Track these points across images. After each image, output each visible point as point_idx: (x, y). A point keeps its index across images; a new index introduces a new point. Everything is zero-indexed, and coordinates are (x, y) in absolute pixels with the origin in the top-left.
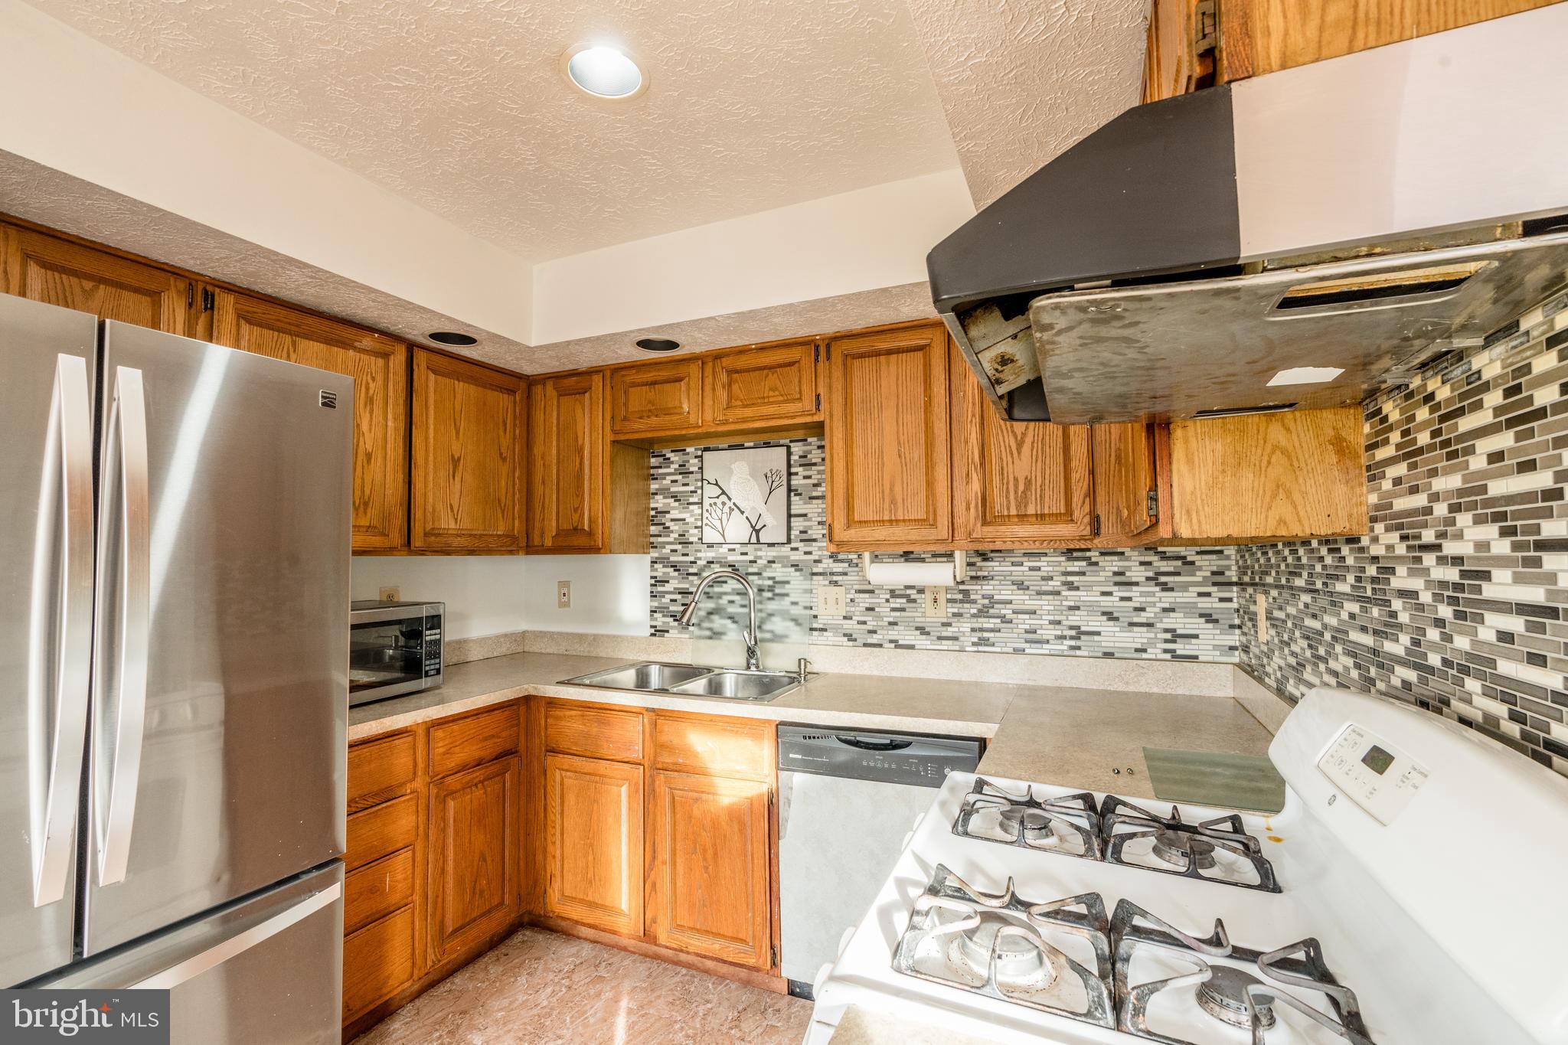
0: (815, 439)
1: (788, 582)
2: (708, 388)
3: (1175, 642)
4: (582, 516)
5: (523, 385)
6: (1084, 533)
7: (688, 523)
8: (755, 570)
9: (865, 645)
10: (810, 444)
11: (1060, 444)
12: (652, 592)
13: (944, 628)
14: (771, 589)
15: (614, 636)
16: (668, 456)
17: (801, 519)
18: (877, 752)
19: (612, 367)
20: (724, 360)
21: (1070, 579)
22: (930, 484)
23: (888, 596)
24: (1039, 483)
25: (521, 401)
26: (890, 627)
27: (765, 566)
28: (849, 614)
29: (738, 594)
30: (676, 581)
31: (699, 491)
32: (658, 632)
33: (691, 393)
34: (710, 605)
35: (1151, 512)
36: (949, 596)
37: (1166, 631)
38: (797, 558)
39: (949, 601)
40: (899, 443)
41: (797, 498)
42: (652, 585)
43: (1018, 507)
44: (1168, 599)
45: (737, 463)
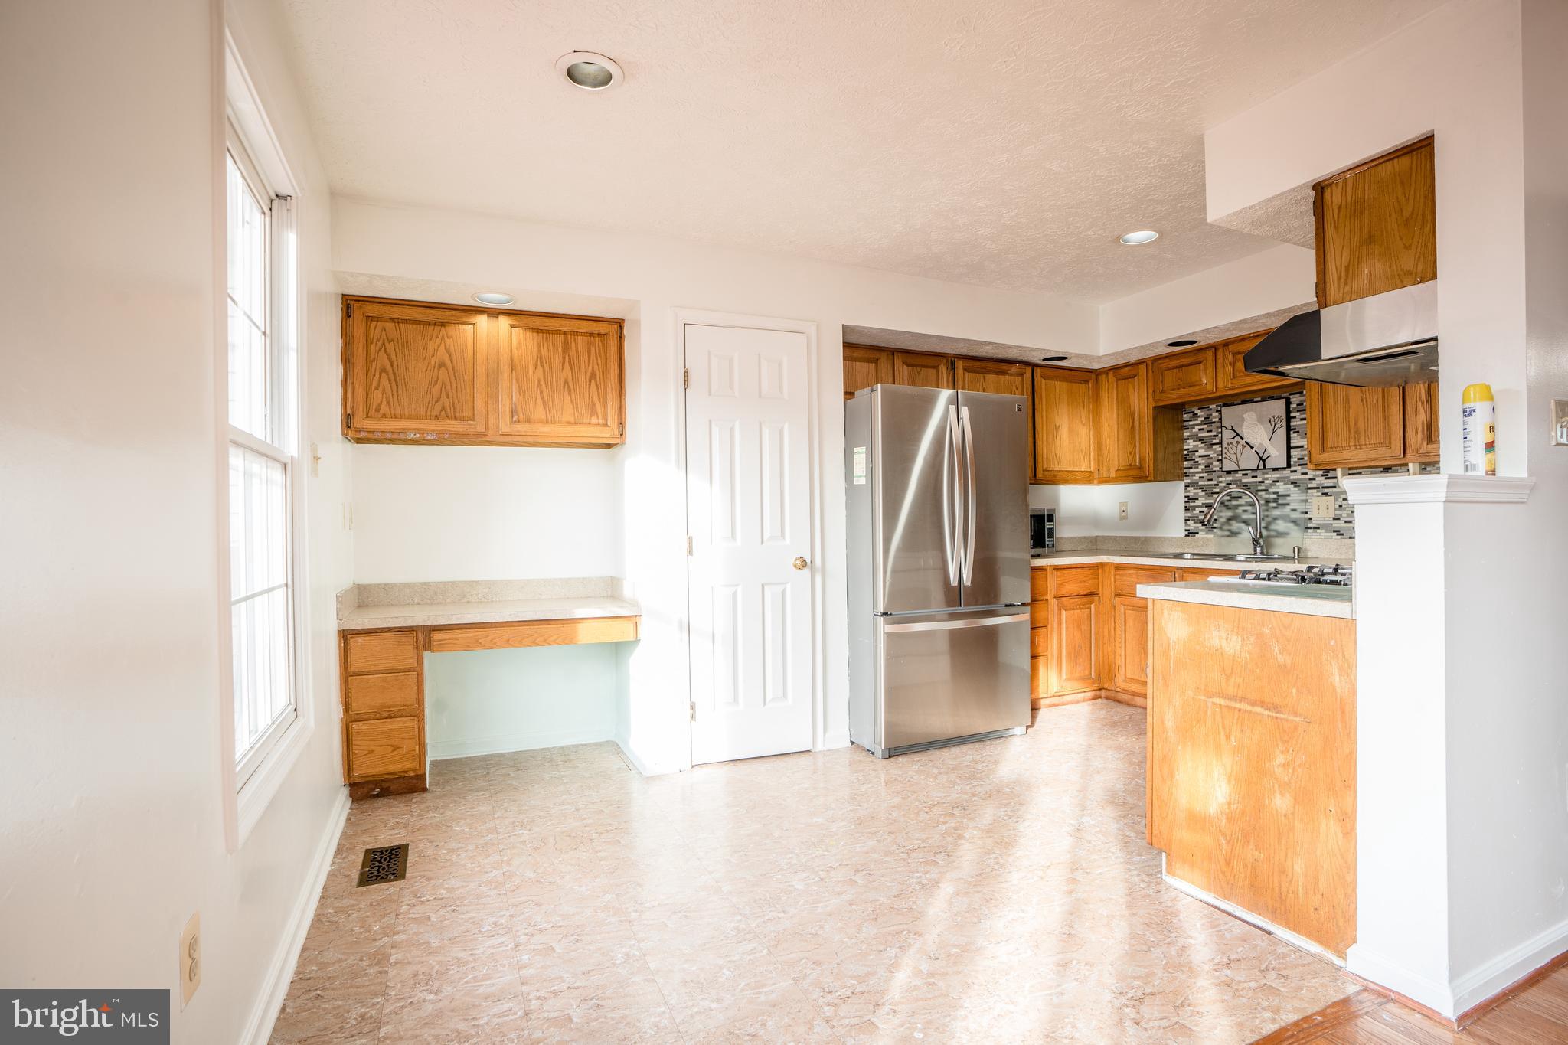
1: (1289, 495)
2: (1219, 365)
4: (1135, 456)
5: (1093, 376)
7: (1212, 458)
8: (1263, 488)
12: (1186, 506)
14: (1275, 500)
15: (1159, 537)
16: (1196, 412)
17: (1299, 449)
19: (1152, 359)
20: (1230, 346)
25: (1093, 386)
27: (1271, 485)
28: (1338, 516)
29: (1251, 505)
30: (1203, 499)
31: (1220, 435)
32: (1191, 533)
33: (1208, 371)
34: (1229, 514)
38: (1296, 477)
41: (1296, 435)
42: (1186, 502)
45: (1248, 413)
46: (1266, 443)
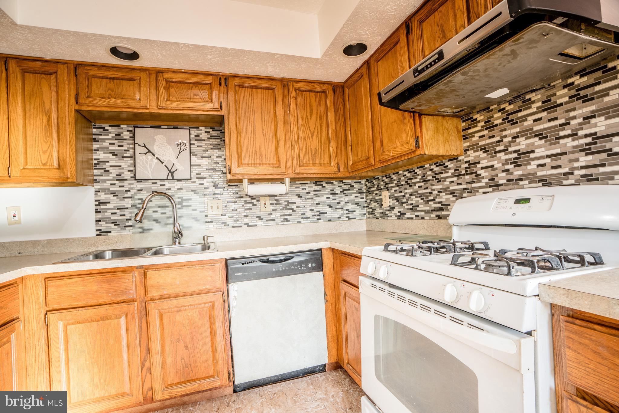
0: (204, 128)
1: (190, 199)
2: (153, 87)
3: (349, 214)
4: (51, 156)
6: (336, 171)
7: (124, 169)
9: (233, 227)
10: (201, 130)
12: (96, 209)
13: (269, 216)
16: (107, 128)
17: (197, 167)
18: (279, 264)
19: (76, 63)
20: (164, 74)
21: (316, 193)
22: (277, 149)
23: (243, 204)
24: (320, 151)
26: (245, 218)
27: (176, 192)
28: (224, 213)
29: (159, 207)
30: (115, 202)
31: (132, 150)
32: (101, 233)
33: (141, 89)
35: (416, 146)
36: (271, 202)
37: (347, 210)
38: (195, 187)
39: (271, 204)
40: (263, 129)
41: (194, 157)
43: (312, 160)
44: (347, 199)
45: (158, 136)
46: (174, 160)
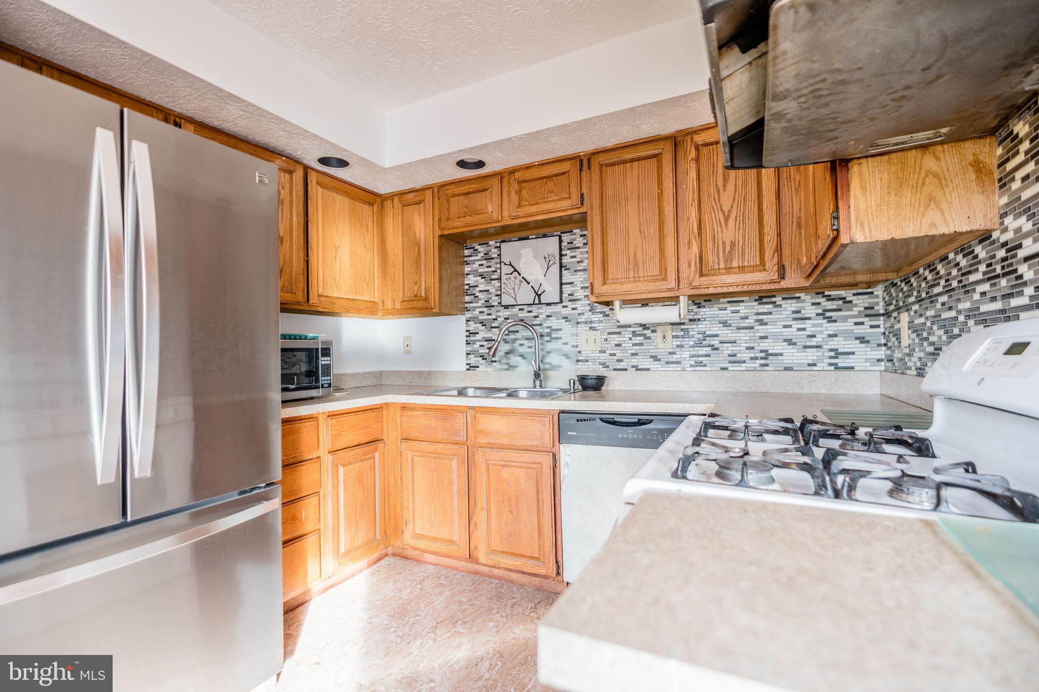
0: (579, 230)
1: (560, 330)
2: (505, 194)
3: (837, 358)
4: (420, 287)
5: (378, 200)
6: (773, 278)
7: (491, 293)
8: (538, 322)
9: (615, 370)
10: (575, 234)
11: (756, 216)
12: (467, 341)
13: (671, 356)
14: (549, 335)
15: (442, 372)
16: (476, 248)
17: (569, 286)
18: (629, 428)
19: (439, 185)
20: (516, 174)
21: (761, 317)
22: (662, 251)
23: (631, 336)
24: (741, 245)
25: (377, 211)
26: (633, 357)
27: (545, 320)
28: (603, 349)
29: (526, 339)
30: (483, 333)
31: (499, 271)
32: (471, 367)
33: (494, 199)
34: (507, 347)
35: (834, 228)
36: (674, 334)
37: (831, 350)
38: (567, 312)
39: (674, 337)
40: (640, 223)
41: (566, 271)
42: (467, 336)
43: (726, 262)
44: (832, 328)
45: (525, 249)
46: (542, 279)
